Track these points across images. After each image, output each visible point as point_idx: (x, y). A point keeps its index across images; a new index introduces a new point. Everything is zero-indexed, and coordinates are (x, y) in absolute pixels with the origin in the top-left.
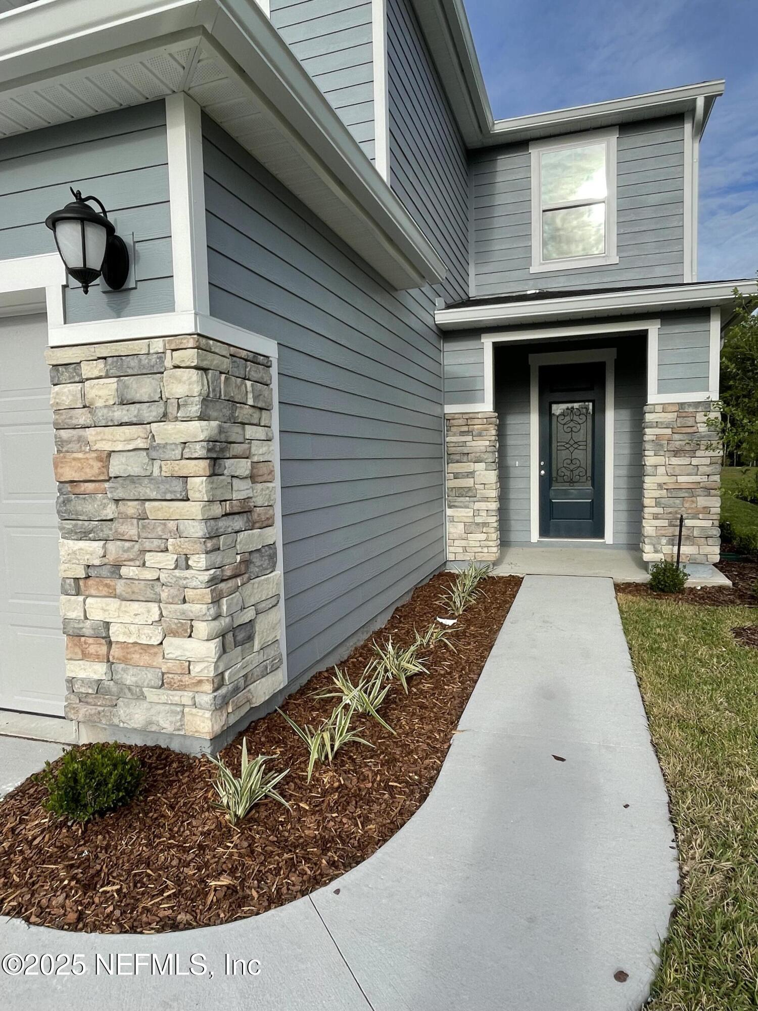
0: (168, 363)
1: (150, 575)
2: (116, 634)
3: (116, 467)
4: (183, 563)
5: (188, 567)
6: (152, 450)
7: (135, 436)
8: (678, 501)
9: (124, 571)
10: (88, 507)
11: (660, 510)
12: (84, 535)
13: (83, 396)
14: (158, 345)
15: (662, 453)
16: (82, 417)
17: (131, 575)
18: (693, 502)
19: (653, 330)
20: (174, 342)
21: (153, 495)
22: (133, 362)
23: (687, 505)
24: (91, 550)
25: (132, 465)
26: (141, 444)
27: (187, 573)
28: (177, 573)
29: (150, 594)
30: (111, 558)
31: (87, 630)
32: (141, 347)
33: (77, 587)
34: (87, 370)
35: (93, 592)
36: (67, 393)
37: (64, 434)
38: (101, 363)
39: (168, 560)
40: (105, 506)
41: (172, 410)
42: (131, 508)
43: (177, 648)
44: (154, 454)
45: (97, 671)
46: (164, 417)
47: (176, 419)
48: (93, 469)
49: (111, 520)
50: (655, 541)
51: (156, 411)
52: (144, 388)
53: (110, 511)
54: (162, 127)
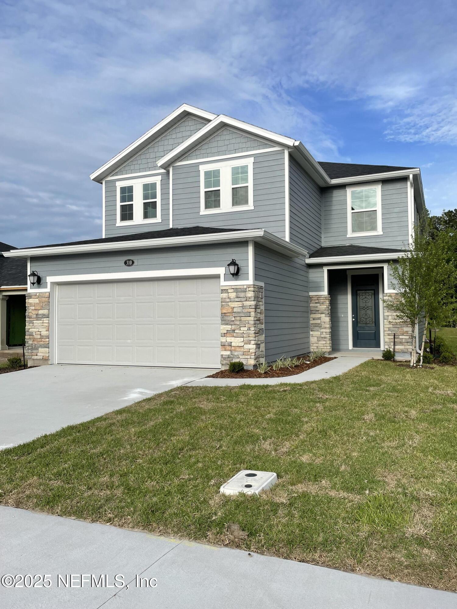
0: (247, 290)
1: (242, 332)
2: (233, 344)
3: (235, 310)
4: (249, 329)
5: (250, 330)
6: (243, 307)
7: (240, 304)
8: (396, 329)
9: (236, 331)
10: (229, 318)
11: (390, 332)
12: (227, 324)
13: (228, 296)
14: (245, 287)
15: (390, 311)
16: (228, 300)
17: (237, 332)
18: (402, 329)
19: (386, 266)
20: (249, 286)
21: (243, 316)
22: (240, 290)
23: (400, 330)
24: (229, 327)
25: (239, 310)
26: (241, 305)
27: (250, 331)
28: (248, 331)
29: (242, 336)
30: (233, 329)
31: (226, 344)
32: (242, 287)
33: (224, 335)
34: (229, 291)
35: (228, 336)
36: (225, 295)
37: (223, 303)
38: (233, 290)
39: (246, 329)
40: (232, 318)
41: (248, 299)
42: (238, 318)
43: (247, 347)
44: (243, 308)
45: (228, 353)
46: (246, 300)
47: (249, 301)
48: (230, 311)
49: (233, 321)
50: (389, 344)
51: (245, 299)
52: (242, 295)
53: (233, 319)
54: (248, 246)
